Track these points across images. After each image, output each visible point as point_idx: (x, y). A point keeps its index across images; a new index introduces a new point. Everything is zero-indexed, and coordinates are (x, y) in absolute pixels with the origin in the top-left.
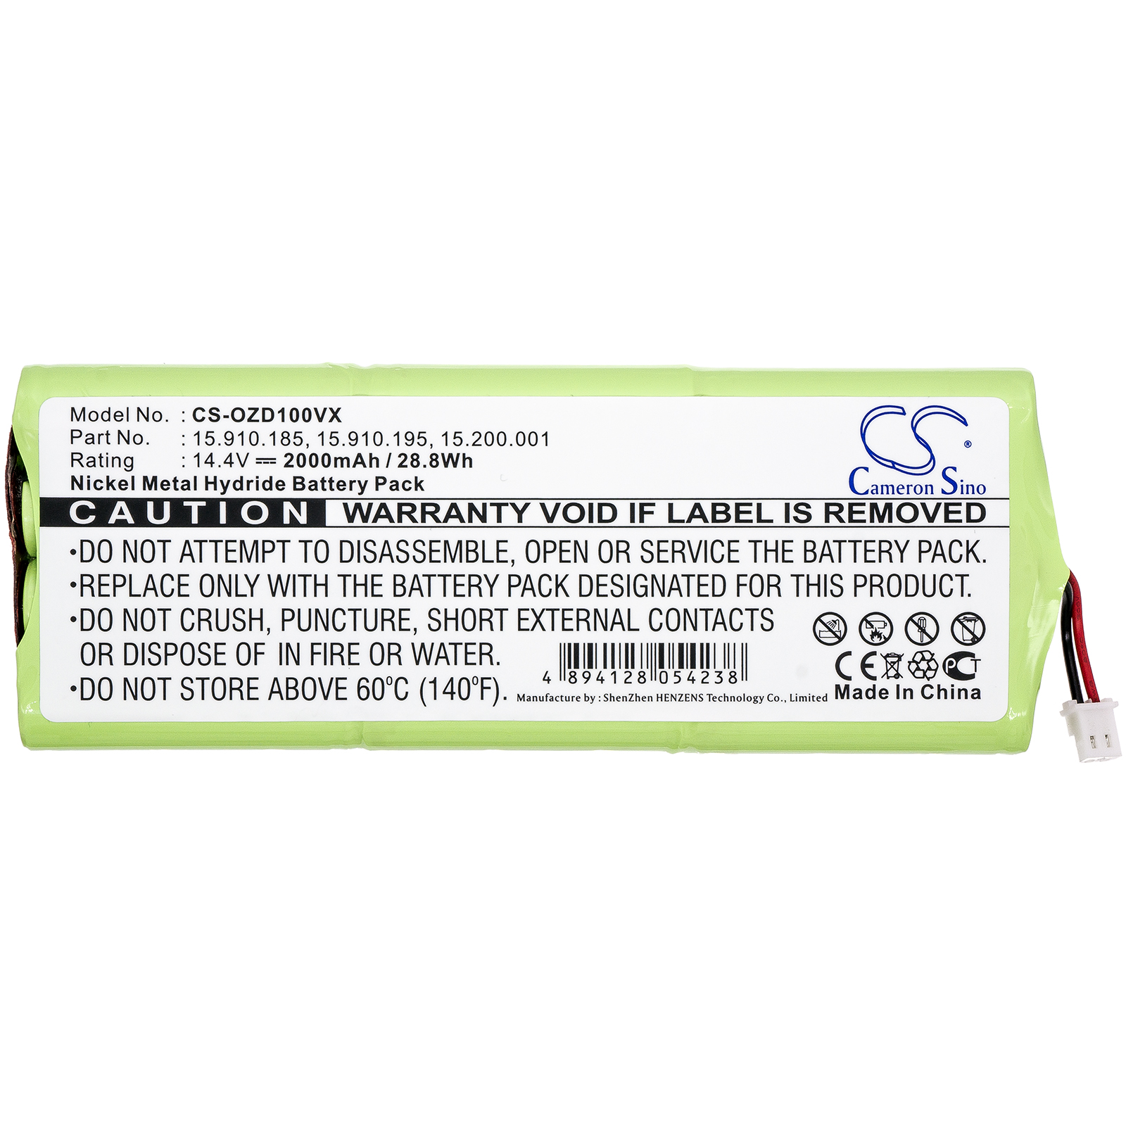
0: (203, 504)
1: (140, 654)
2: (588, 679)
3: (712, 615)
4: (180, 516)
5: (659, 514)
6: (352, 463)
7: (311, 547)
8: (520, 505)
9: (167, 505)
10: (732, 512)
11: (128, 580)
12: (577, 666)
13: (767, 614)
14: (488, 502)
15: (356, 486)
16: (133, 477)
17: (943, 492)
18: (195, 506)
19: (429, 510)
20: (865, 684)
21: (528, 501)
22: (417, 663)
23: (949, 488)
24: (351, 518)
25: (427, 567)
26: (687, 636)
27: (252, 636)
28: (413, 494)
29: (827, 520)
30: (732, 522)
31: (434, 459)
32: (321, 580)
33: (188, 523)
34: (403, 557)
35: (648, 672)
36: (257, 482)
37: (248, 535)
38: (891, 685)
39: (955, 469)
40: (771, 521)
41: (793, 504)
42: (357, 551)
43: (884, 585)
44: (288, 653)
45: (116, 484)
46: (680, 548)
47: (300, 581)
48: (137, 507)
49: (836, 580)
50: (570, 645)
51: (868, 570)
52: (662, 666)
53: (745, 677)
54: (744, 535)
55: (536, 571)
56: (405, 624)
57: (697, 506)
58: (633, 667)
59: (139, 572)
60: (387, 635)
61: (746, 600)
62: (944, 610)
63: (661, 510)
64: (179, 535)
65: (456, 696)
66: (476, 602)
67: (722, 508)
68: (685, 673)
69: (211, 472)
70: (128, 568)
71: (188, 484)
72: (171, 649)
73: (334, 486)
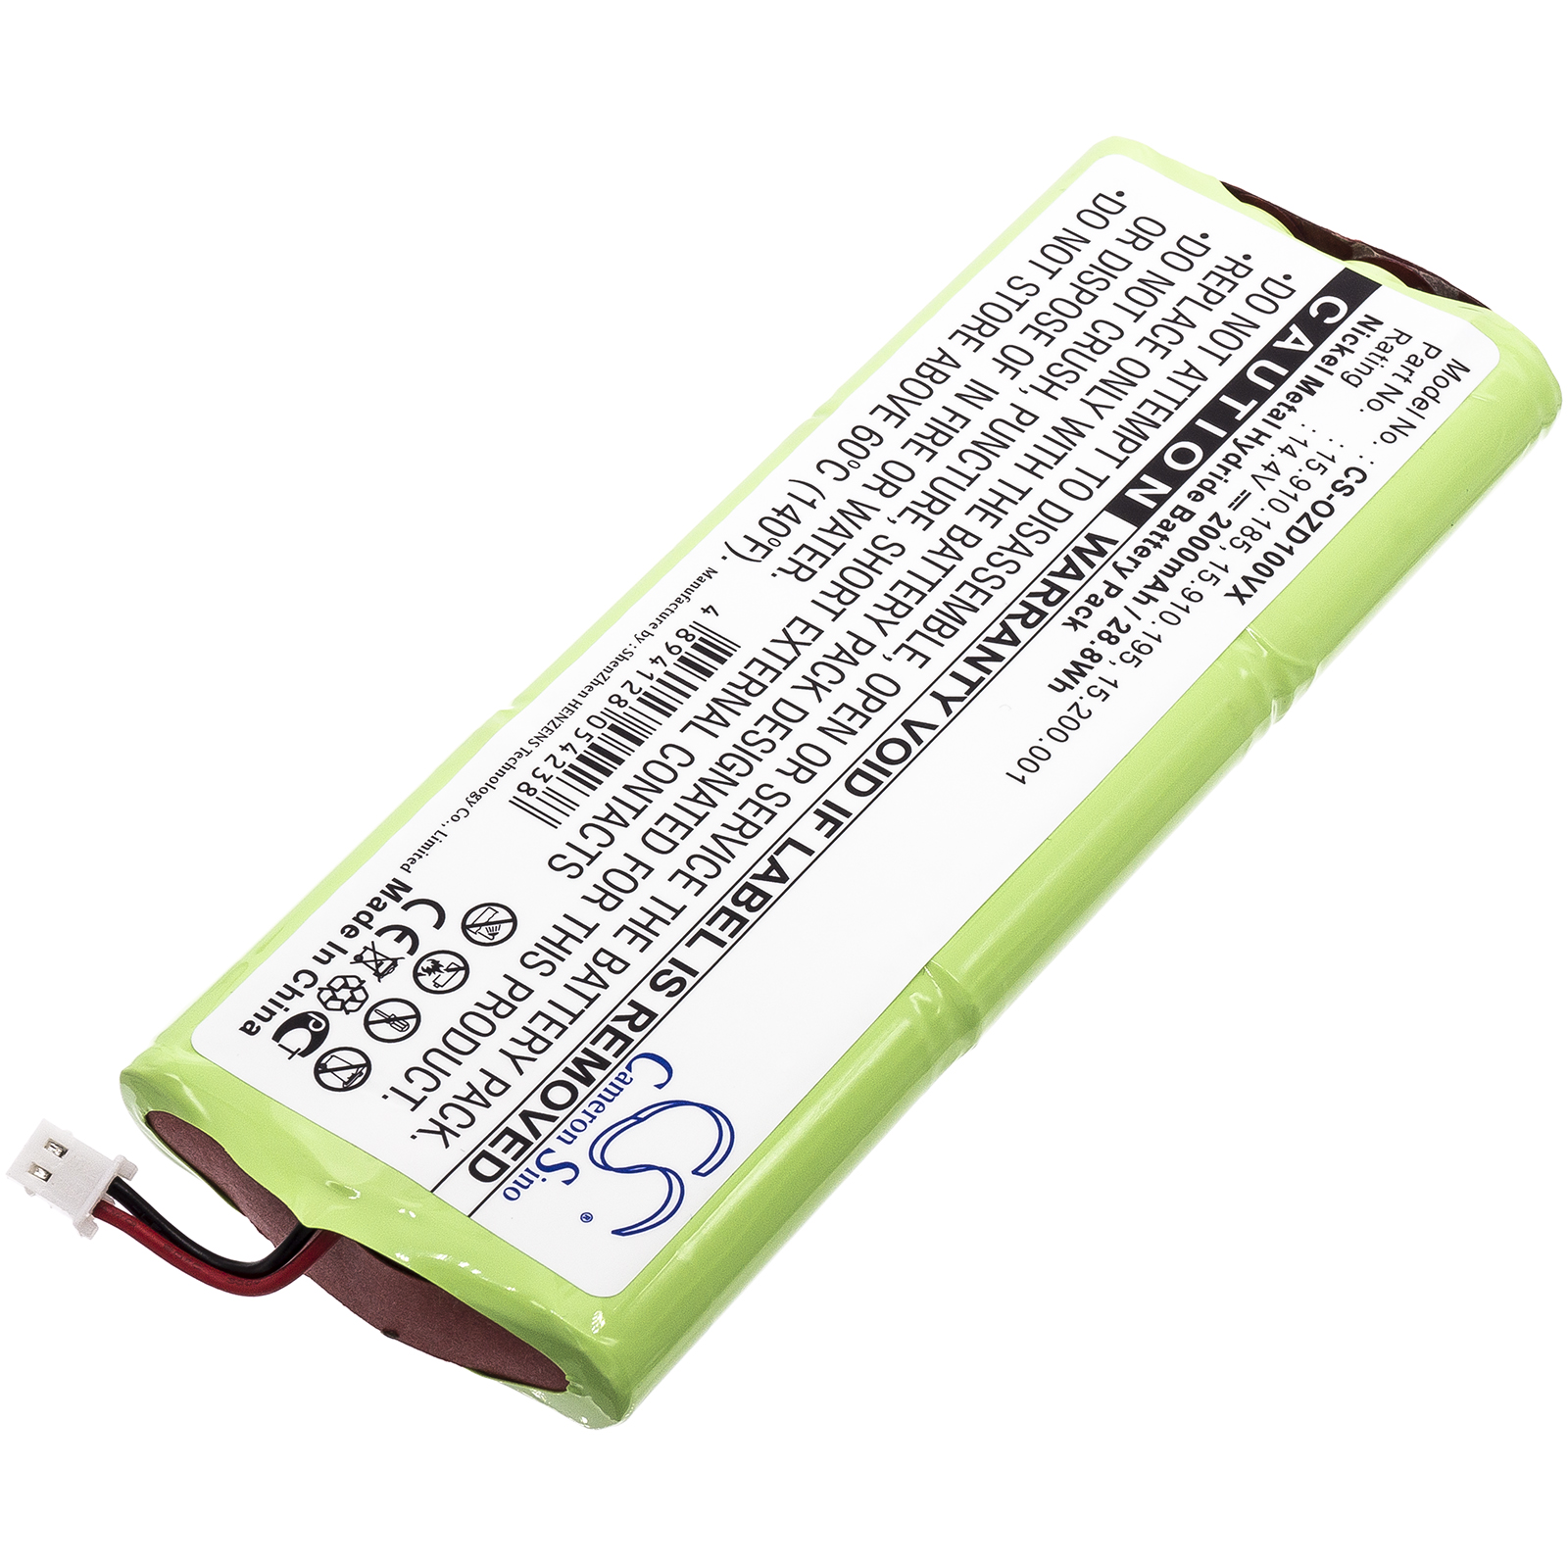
0: (1239, 417)
1: (1107, 269)
2: (669, 649)
3: (627, 814)
4: (1240, 387)
5: (808, 832)
6: (1162, 577)
7: (1092, 484)
8: (955, 706)
9: (1269, 386)
10: (741, 911)
11: (1207, 305)
12: (696, 647)
13: (574, 871)
14: (988, 678)
15: (1130, 565)
16: (1331, 374)
17: (549, 1151)
18: (1244, 410)
19: (1033, 616)
20: (380, 920)
21: (952, 716)
22: (849, 501)
23: (547, 1160)
24: (1091, 538)
25: (962, 572)
26: (624, 774)
27: (1031, 375)
28: (1069, 611)
29: (633, 1004)
30: (727, 903)
31: (1095, 657)
32: (1040, 469)
33: (1228, 390)
34: (995, 559)
35: (620, 711)
36: (1221, 478)
37: (1157, 441)
38: (354, 946)
39: (568, 1182)
40: (689, 944)
41: (690, 980)
42: (1046, 522)
43: (489, 1014)
44: (980, 393)
45: (1337, 355)
46: (745, 829)
47: (1060, 451)
48: (1292, 360)
49: (547, 968)
50: (730, 655)
51: (525, 1010)
52: (613, 728)
53: (516, 802)
54: (698, 907)
55: (856, 676)
56: (910, 516)
57: (783, 878)
58: (640, 699)
59: (1208, 321)
60: (912, 492)
61: (612, 858)
62: (391, 1061)
63: (816, 840)
64: (1220, 377)
65: (774, 515)
66: (869, 598)
67: (755, 903)
68: (582, 746)
69: (1271, 446)
70: (1222, 312)
71: (1276, 417)
72: (1085, 297)
73: (1147, 545)
